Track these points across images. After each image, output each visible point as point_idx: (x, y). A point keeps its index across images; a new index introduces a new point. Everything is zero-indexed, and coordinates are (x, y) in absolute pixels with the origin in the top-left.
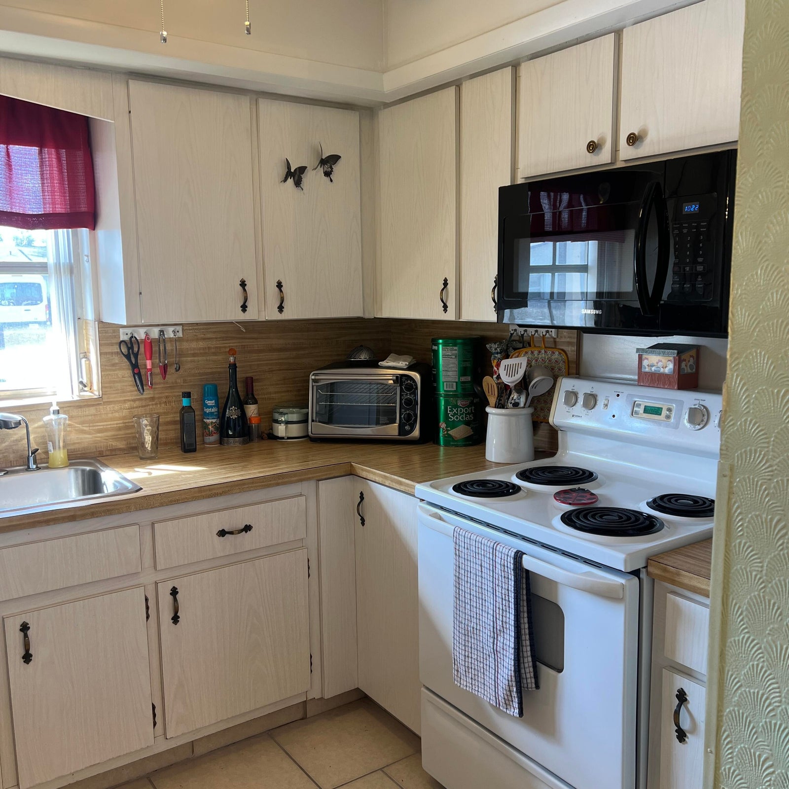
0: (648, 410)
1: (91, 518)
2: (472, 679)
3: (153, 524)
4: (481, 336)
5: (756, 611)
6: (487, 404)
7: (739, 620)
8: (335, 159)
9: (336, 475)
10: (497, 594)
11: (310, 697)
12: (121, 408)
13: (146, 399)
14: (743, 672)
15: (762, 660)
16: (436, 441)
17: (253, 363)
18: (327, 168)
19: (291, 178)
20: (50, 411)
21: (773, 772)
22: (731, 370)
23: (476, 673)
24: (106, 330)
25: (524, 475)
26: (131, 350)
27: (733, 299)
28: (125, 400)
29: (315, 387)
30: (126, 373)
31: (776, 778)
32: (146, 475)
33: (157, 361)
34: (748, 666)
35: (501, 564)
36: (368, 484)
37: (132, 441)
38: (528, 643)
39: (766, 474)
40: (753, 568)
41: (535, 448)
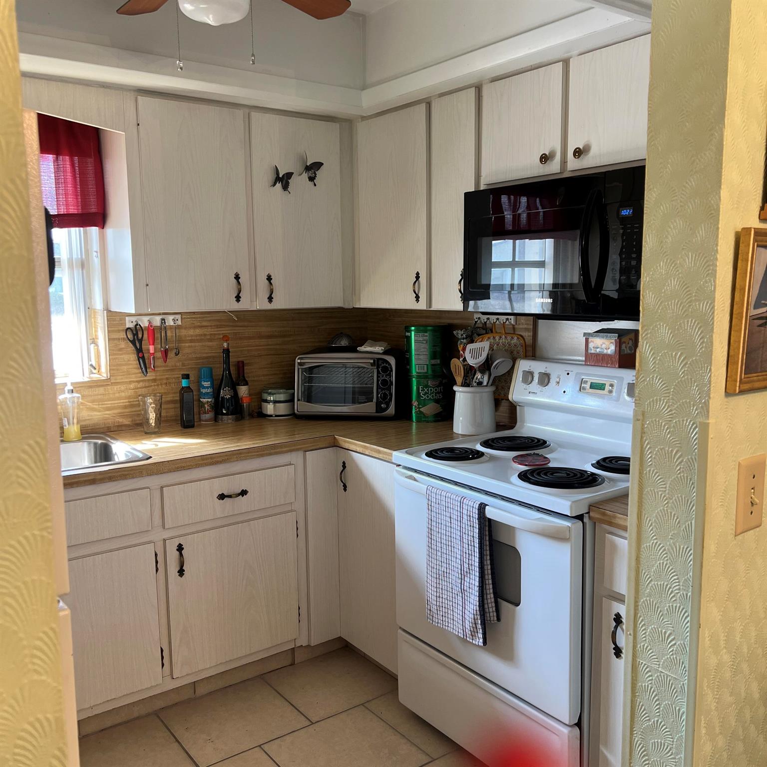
0: (593, 386)
1: (109, 481)
2: (443, 616)
3: (162, 488)
4: (449, 324)
5: (662, 522)
6: (455, 383)
7: (650, 529)
8: (318, 165)
9: (321, 446)
10: (464, 541)
11: (298, 645)
12: (127, 388)
13: (149, 380)
14: (653, 570)
15: (666, 559)
16: (409, 418)
17: (245, 349)
18: (311, 174)
19: (279, 183)
20: (65, 391)
21: (675, 644)
22: (642, 339)
23: (446, 611)
24: (114, 318)
25: (487, 444)
26: (136, 337)
27: (644, 284)
28: (130, 381)
29: (300, 370)
30: (130, 357)
31: (677, 648)
32: (154, 447)
33: (159, 346)
34: (656, 565)
35: (467, 515)
36: (349, 453)
37: (137, 418)
38: (490, 582)
39: (668, 417)
40: (659, 489)
41: (497, 423)
